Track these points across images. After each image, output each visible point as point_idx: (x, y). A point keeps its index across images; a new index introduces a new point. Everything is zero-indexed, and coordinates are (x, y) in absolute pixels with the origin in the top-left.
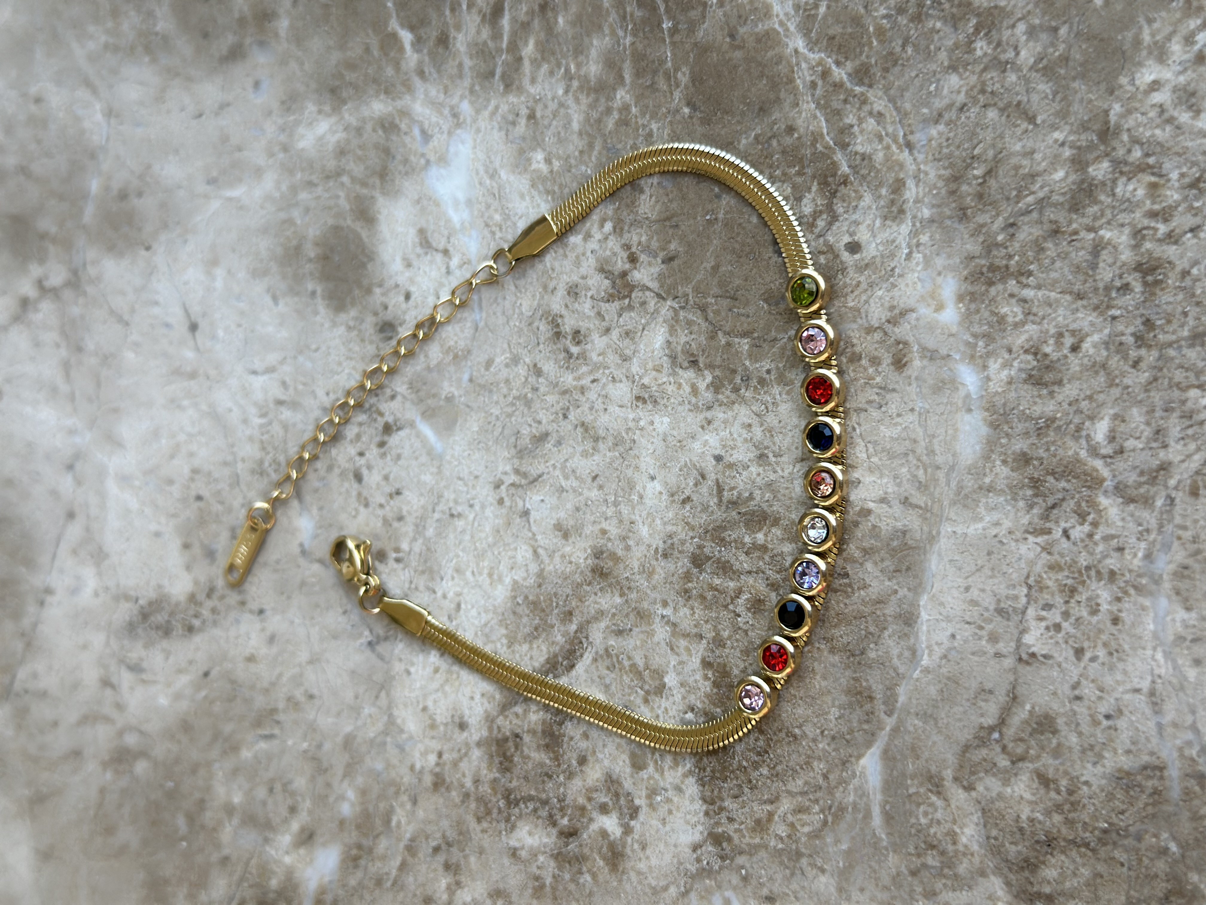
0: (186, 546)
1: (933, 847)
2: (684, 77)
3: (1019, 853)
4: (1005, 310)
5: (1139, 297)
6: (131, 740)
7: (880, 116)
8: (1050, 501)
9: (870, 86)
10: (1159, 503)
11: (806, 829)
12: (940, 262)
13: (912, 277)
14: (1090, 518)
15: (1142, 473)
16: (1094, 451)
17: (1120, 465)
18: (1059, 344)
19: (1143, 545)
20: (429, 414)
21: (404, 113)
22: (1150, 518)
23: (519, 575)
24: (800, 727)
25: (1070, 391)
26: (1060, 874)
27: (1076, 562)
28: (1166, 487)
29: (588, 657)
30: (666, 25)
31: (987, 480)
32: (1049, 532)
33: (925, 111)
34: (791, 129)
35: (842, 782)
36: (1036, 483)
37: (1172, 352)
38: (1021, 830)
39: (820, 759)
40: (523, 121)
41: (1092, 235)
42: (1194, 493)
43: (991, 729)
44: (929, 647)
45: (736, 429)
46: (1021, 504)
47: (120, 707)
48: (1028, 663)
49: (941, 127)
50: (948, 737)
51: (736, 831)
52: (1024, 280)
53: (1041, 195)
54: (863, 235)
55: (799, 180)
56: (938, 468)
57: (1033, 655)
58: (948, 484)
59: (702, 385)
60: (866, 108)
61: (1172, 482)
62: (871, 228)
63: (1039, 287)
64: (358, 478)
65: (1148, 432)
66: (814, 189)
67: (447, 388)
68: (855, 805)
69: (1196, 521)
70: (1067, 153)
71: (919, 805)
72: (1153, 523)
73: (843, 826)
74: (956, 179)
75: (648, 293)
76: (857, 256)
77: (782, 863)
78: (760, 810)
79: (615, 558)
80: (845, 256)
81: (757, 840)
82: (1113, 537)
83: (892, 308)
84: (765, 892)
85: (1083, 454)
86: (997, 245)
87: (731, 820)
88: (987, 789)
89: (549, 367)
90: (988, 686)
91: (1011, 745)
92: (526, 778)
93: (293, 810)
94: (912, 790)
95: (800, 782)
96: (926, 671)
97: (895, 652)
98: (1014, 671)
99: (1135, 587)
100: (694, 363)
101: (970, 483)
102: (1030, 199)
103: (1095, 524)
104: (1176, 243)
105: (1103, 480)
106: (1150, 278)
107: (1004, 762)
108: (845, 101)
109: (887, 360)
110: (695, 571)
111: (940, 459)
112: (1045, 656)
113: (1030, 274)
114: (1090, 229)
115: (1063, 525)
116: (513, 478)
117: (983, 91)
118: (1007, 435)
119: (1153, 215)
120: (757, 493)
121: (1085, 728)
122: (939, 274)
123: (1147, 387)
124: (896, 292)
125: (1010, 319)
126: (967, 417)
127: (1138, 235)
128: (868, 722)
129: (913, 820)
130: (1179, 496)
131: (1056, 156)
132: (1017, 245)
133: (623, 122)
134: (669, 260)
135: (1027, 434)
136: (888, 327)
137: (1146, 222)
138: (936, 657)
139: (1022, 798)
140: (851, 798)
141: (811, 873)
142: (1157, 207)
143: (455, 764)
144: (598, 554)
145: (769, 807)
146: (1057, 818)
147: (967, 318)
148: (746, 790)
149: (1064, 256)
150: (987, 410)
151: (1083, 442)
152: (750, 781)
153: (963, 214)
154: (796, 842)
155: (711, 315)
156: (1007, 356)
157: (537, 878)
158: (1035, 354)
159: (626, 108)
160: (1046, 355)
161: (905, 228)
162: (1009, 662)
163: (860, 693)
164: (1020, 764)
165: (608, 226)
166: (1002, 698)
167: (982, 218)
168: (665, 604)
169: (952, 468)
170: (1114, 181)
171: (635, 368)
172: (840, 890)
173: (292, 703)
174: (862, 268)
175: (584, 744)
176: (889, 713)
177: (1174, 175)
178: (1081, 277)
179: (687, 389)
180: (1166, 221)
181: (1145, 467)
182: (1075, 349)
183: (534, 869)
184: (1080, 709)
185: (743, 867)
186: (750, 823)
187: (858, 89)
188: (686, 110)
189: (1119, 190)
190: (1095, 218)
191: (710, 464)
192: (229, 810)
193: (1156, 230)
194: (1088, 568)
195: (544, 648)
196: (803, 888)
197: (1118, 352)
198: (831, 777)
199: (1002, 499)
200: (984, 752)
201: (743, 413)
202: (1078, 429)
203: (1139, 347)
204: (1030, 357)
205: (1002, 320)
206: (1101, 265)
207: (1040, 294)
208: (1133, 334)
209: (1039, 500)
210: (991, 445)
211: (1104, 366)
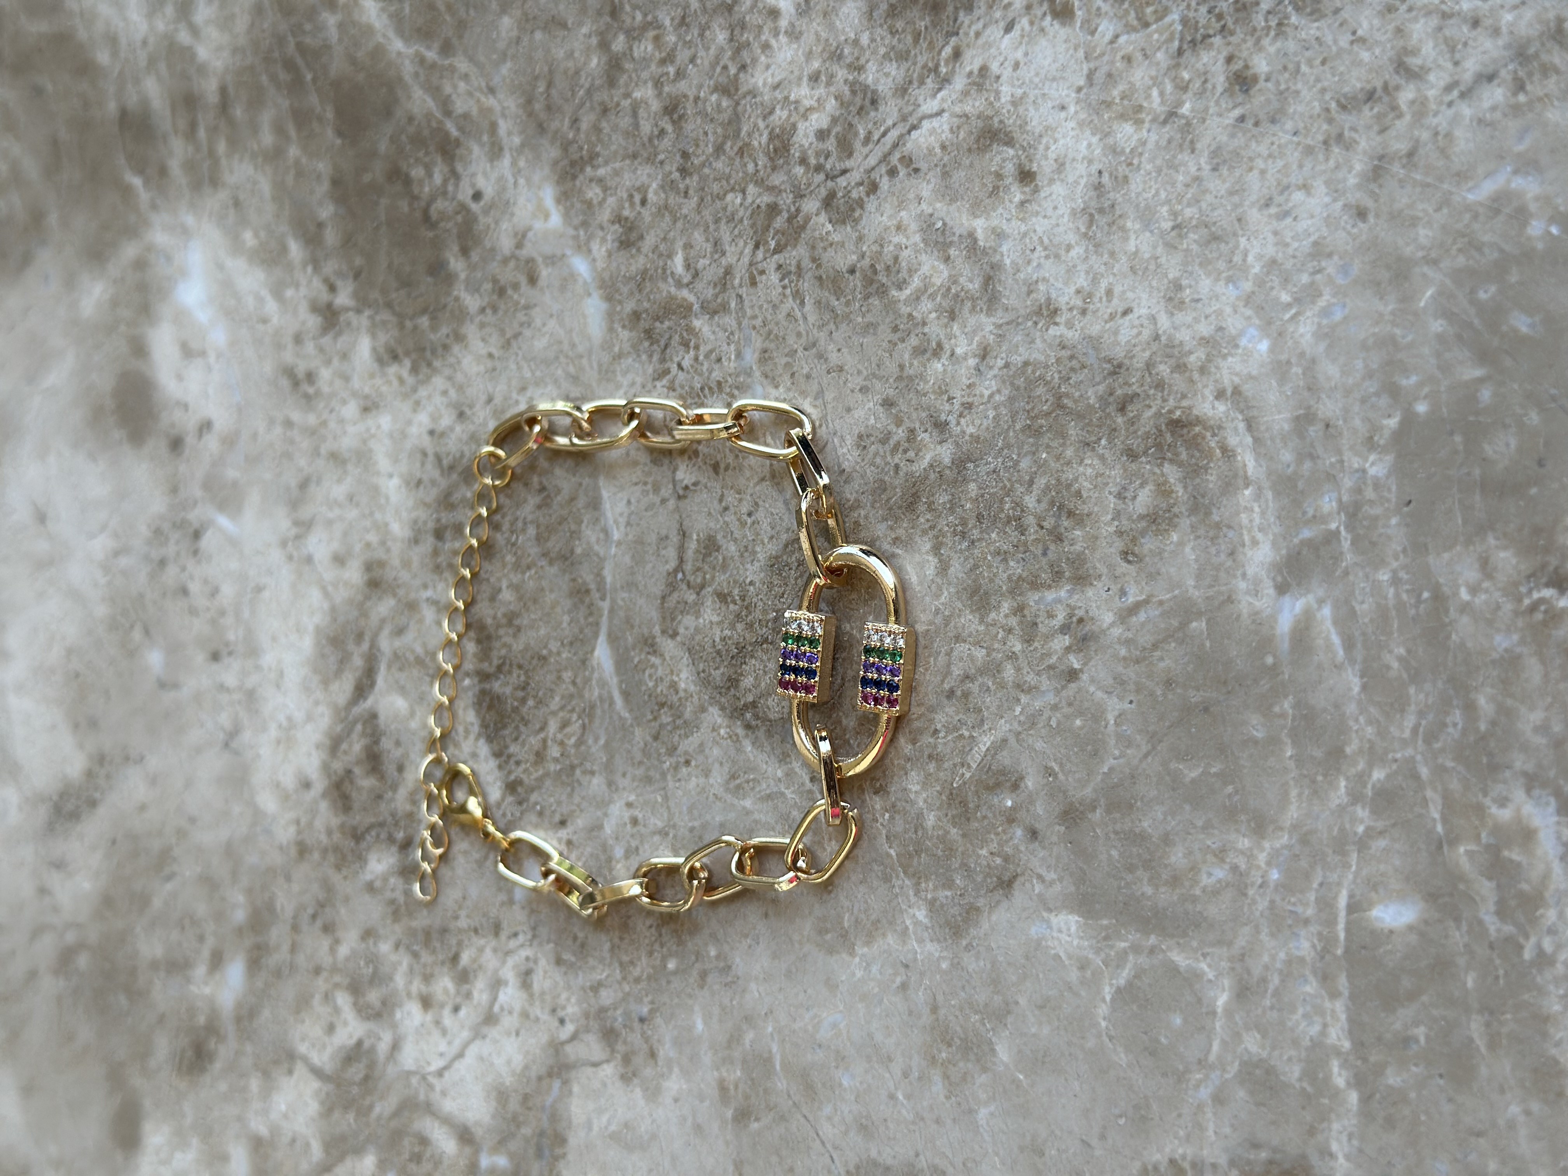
0: (76, 726)
1: (662, 705)
2: (330, 115)
3: (723, 674)
4: (590, 194)
5: (672, 136)
6: (70, 937)
7: (466, 77)
8: (662, 343)
9: (454, 55)
10: (733, 305)
11: (573, 740)
12: (537, 177)
13: (521, 201)
14: (692, 344)
15: (715, 285)
16: (679, 284)
17: (699, 286)
18: (632, 204)
19: (732, 347)
20: (223, 506)
21: (150, 248)
22: (729, 321)
23: (317, 619)
24: (545, 647)
25: (650, 240)
26: (756, 678)
27: (692, 388)
28: (733, 288)
29: (383, 668)
30: (309, 77)
31: (616, 349)
32: (667, 372)
33: (495, 57)
34: (411, 119)
35: (587, 681)
36: (649, 333)
37: (706, 171)
38: (719, 652)
39: (566, 669)
40: (232, 211)
41: (629, 101)
42: (753, 283)
43: (676, 571)
44: (616, 522)
45: (438, 400)
46: (644, 357)
47: (56, 909)
48: (685, 497)
49: (509, 64)
50: (648, 596)
51: (526, 771)
52: (595, 162)
53: (587, 85)
54: (481, 183)
55: (427, 159)
56: (581, 357)
57: (686, 488)
58: (591, 367)
59: (405, 373)
60: (456, 75)
61: (737, 282)
62: (485, 174)
63: (606, 163)
64: (184, 591)
65: (709, 247)
66: (439, 160)
67: (231, 474)
68: (601, 697)
69: (761, 307)
70: (594, 41)
71: (644, 671)
72: (734, 323)
73: (597, 722)
74: (529, 101)
75: (351, 314)
76: (482, 203)
77: (563, 783)
78: (534, 741)
79: (381, 564)
80: (474, 207)
81: (541, 772)
82: (711, 351)
83: (516, 234)
84: (557, 818)
85: (673, 290)
86: (571, 143)
87: (518, 763)
88: (687, 629)
89: (296, 416)
90: (664, 532)
91: (692, 578)
92: (365, 809)
93: (201, 938)
94: (636, 660)
95: (557, 699)
96: (619, 544)
97: (593, 539)
98: (677, 509)
99: (737, 388)
100: (395, 358)
101: (606, 358)
102: (581, 93)
103: (697, 348)
104: (684, 77)
105: (692, 305)
106: (675, 116)
107: (691, 597)
108: (441, 77)
109: (523, 280)
110: (440, 544)
111: (580, 349)
112: (695, 484)
113: (598, 155)
114: (627, 95)
115: (676, 359)
116: (294, 531)
117: (527, 20)
118: (620, 302)
119: (663, 62)
120: (466, 449)
121: (737, 534)
122: (539, 188)
123: (699, 210)
124: (515, 220)
125: (595, 202)
126: (589, 301)
127: (658, 84)
128: (591, 614)
129: (644, 688)
130: (743, 291)
131: (588, 49)
132: (582, 136)
133: (300, 174)
134: (357, 276)
135: (632, 293)
136: (518, 252)
137: (660, 70)
138: (622, 528)
139: (711, 622)
140: (596, 693)
141: (585, 780)
142: (664, 55)
143: (310, 824)
144: (369, 567)
145: (542, 735)
146: (740, 627)
147: (567, 216)
148: (522, 728)
149: (615, 128)
150: (601, 288)
151: (670, 280)
152: (523, 719)
153: (541, 128)
154: (568, 757)
155: (397, 308)
156: (601, 233)
157: (392, 902)
158: (619, 222)
159: (297, 162)
160: (626, 219)
161: (506, 161)
162: (672, 503)
163: (579, 592)
164: (703, 592)
165: (310, 269)
166: (675, 539)
167: (555, 125)
168: (425, 586)
169: (590, 352)
170: (631, 49)
171: (356, 383)
172: (610, 784)
173: (181, 834)
174: (486, 211)
175: (397, 753)
176: (603, 599)
177: (667, 22)
178: (631, 140)
179: (395, 383)
180: (672, 62)
181: (716, 279)
182: (644, 202)
183: (388, 895)
184: (730, 518)
185: (536, 803)
186: (532, 758)
187: (447, 62)
188: (339, 141)
189: (636, 55)
190: (627, 85)
191: (427, 442)
192: (154, 965)
193: (667, 74)
194: (702, 389)
195: (350, 676)
196: (583, 798)
197: (672, 189)
198: (578, 680)
199: (630, 360)
200: (675, 595)
201: (439, 382)
202: (664, 270)
203: (684, 178)
204: (617, 226)
205: (589, 204)
206: (642, 122)
207: (609, 169)
208: (678, 170)
209: (655, 347)
210: (610, 316)
211: (666, 207)
